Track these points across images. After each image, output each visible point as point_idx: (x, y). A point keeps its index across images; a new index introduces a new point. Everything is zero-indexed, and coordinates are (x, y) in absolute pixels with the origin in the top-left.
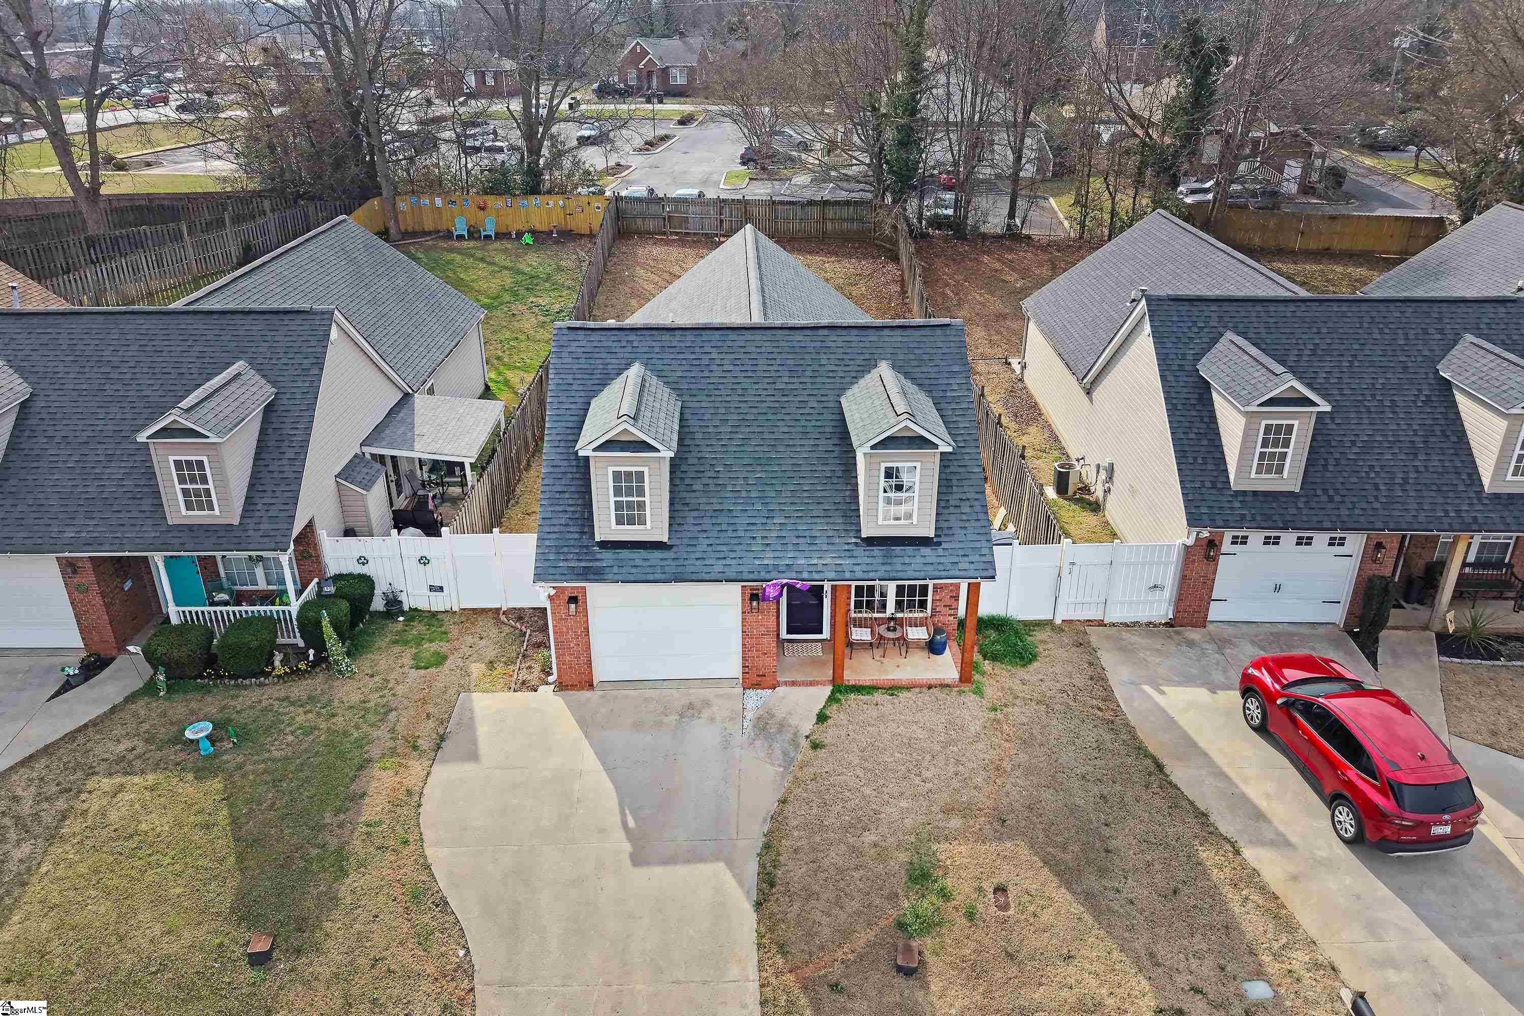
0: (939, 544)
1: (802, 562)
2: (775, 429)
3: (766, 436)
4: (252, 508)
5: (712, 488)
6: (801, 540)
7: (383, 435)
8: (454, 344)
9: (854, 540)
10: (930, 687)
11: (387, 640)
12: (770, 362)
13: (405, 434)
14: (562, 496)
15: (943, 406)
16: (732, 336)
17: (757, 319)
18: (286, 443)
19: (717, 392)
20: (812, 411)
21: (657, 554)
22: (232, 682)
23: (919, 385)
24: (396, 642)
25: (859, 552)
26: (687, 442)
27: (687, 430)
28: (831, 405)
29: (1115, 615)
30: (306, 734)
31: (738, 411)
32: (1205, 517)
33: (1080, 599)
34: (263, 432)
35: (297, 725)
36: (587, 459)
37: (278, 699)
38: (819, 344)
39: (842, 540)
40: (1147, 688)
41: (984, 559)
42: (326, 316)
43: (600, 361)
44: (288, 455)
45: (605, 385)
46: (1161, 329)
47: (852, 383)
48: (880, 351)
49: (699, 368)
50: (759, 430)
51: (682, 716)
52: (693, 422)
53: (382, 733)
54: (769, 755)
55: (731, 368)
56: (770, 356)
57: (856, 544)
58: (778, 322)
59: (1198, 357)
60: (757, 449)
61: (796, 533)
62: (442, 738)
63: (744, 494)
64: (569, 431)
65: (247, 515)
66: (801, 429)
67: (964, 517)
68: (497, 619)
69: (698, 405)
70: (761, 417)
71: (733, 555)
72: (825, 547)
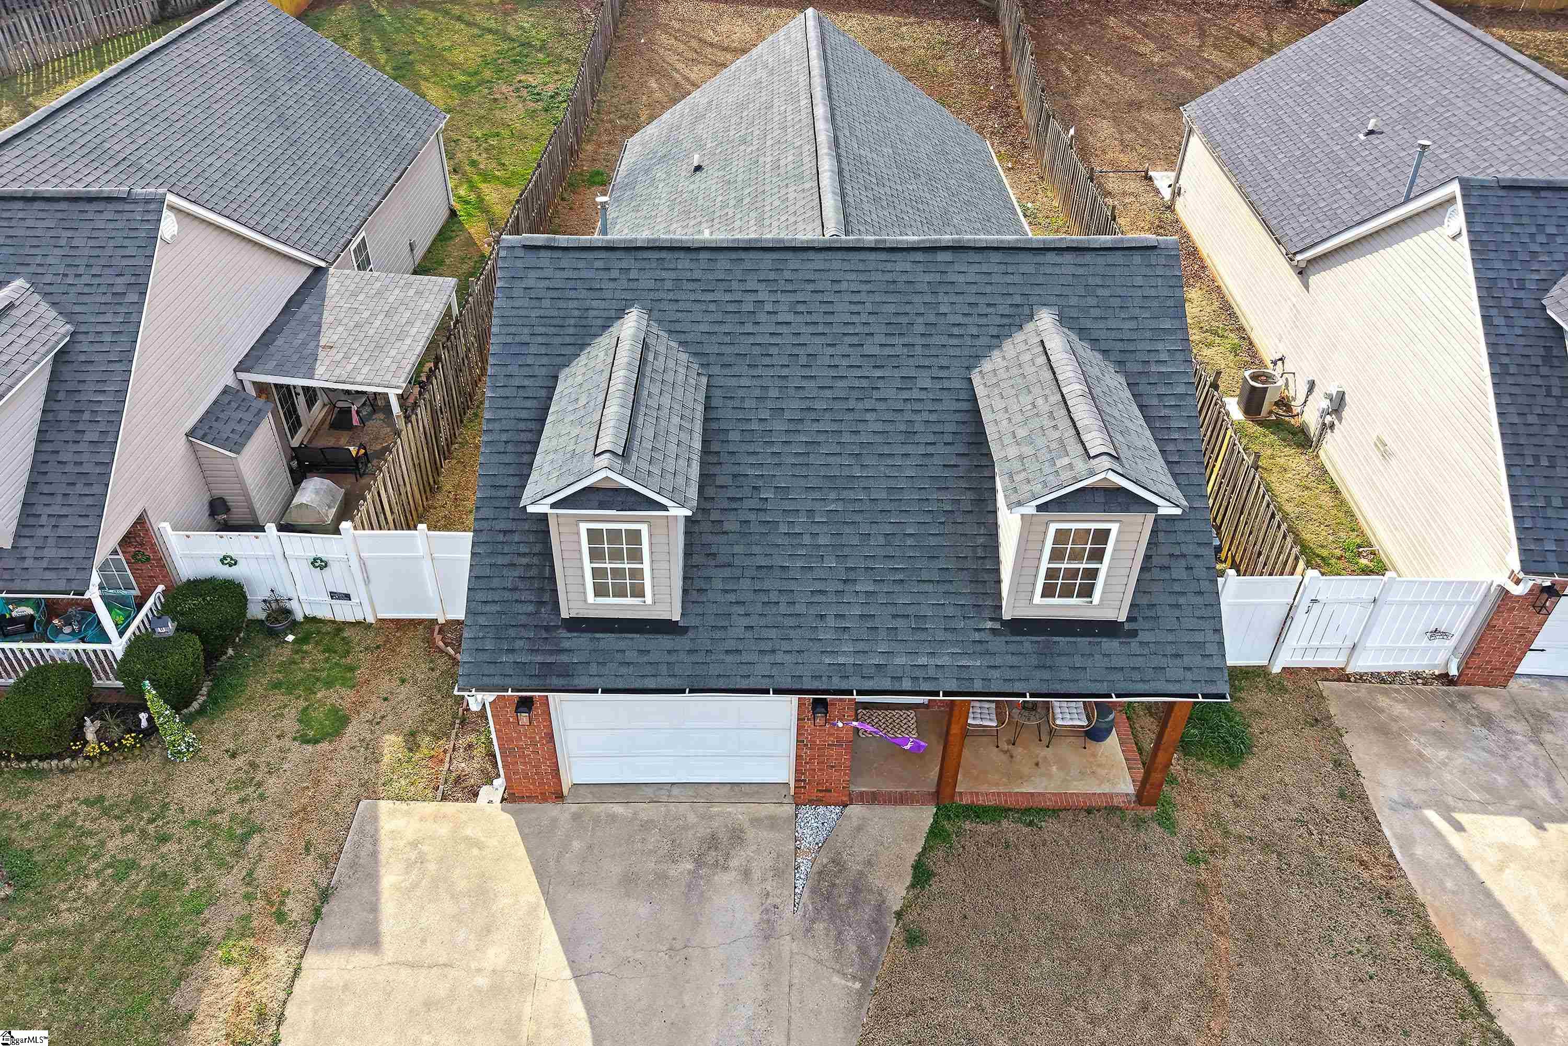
0: (1134, 633)
1: (900, 660)
2: (861, 427)
3: (846, 438)
4: (31, 521)
5: (755, 528)
6: (900, 623)
7: (272, 349)
8: (396, 175)
9: (989, 625)
10: (1089, 812)
11: (265, 681)
12: (855, 308)
13: (304, 344)
14: (508, 538)
15: (1142, 389)
16: (794, 261)
17: (832, 230)
18: (87, 416)
19: (767, 361)
20: (923, 395)
21: (665, 642)
22: (24, 765)
23: (1105, 352)
24: (277, 685)
25: (997, 643)
26: (715, 447)
27: (715, 426)
28: (957, 384)
29: (1362, 664)
30: (118, 879)
31: (802, 394)
32: (1551, 557)
33: (1315, 643)
34: (51, 396)
35: (107, 859)
36: (544, 518)
37: (86, 802)
38: (938, 277)
39: (971, 624)
40: (1432, 815)
41: (1207, 663)
42: (152, 206)
43: (575, 304)
44: (89, 436)
45: (583, 346)
46: (1485, 238)
47: (990, 348)
48: (1038, 290)
49: (736, 318)
50: (835, 427)
51: (699, 862)
52: (726, 413)
53: (230, 881)
54: (838, 954)
55: (789, 318)
56: (856, 298)
57: (993, 630)
58: (869, 239)
59: (1546, 285)
60: (831, 460)
61: (892, 610)
62: (325, 895)
63: (807, 540)
64: (522, 426)
65: (26, 532)
66: (903, 427)
67: (1177, 588)
68: (430, 642)
69: (733, 382)
70: (838, 405)
71: (786, 646)
72: (941, 635)
